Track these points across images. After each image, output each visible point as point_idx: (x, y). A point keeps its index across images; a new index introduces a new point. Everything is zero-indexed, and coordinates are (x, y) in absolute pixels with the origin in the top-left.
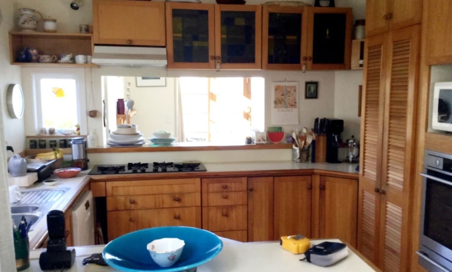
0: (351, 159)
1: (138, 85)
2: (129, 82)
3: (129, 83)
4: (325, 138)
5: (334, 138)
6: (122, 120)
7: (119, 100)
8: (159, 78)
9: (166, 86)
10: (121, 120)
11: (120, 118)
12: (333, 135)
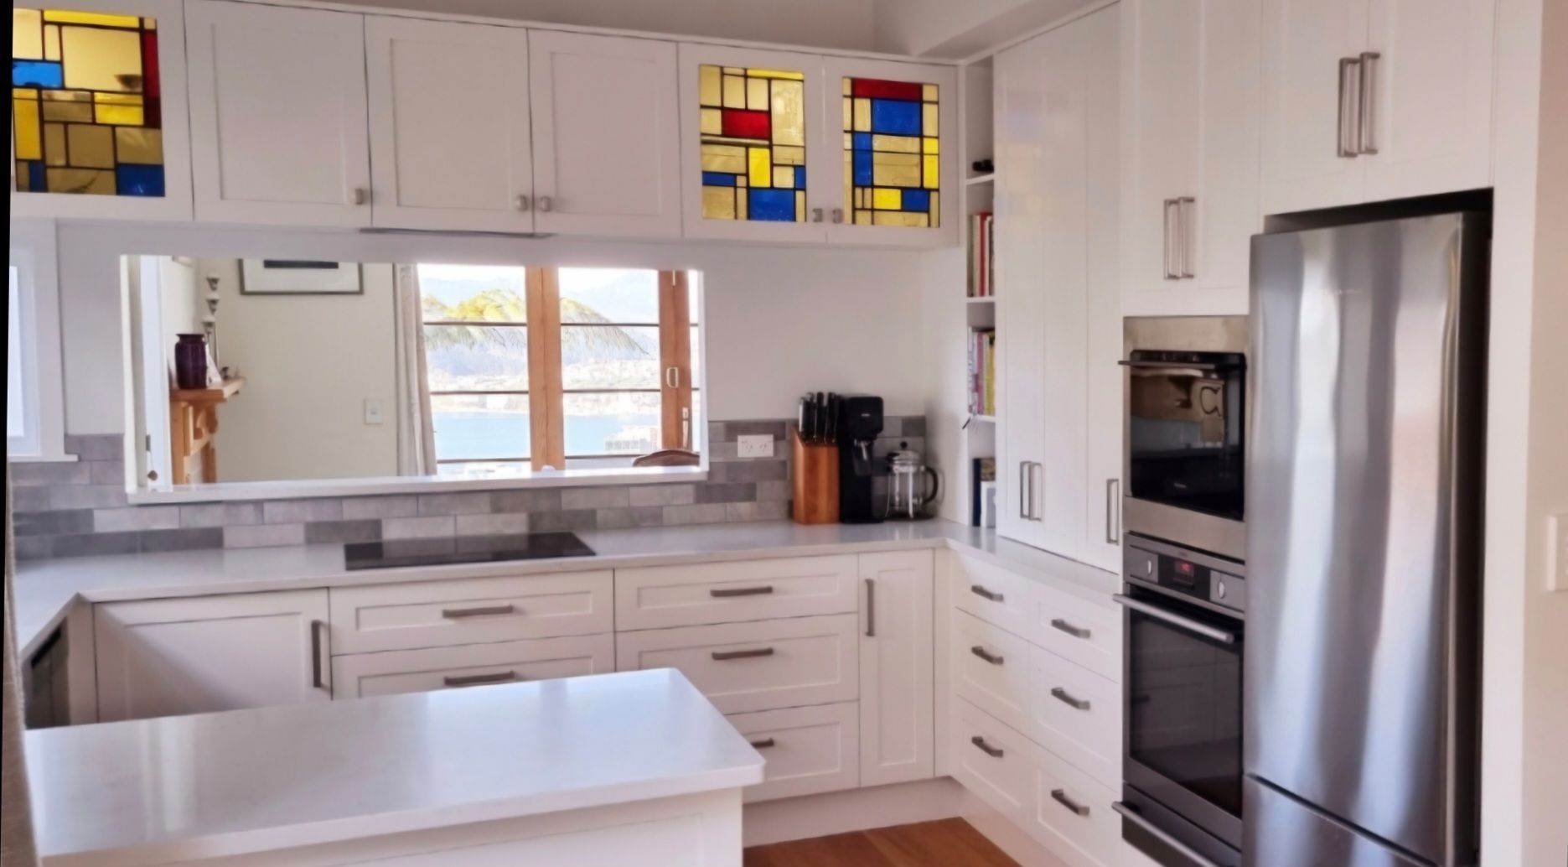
0: (911, 511)
1: (249, 287)
2: (214, 275)
3: (213, 282)
4: (834, 451)
5: (859, 450)
6: (191, 409)
7: (182, 337)
8: (334, 265)
9: (360, 292)
10: (185, 410)
11: (183, 404)
12: (855, 442)
